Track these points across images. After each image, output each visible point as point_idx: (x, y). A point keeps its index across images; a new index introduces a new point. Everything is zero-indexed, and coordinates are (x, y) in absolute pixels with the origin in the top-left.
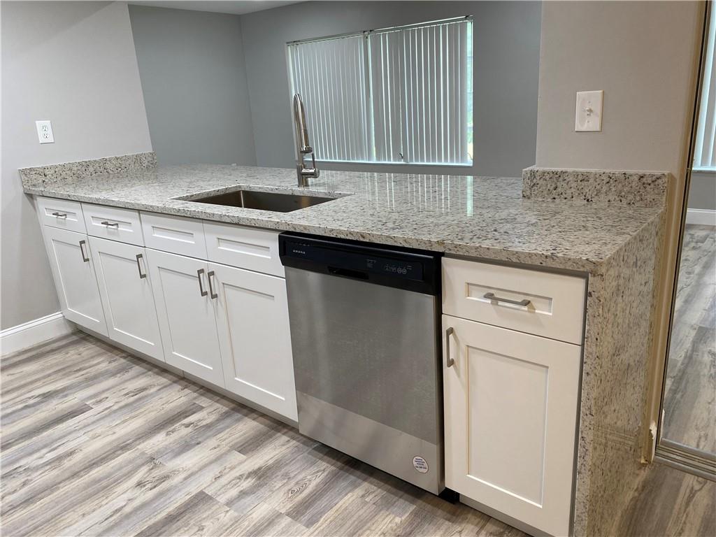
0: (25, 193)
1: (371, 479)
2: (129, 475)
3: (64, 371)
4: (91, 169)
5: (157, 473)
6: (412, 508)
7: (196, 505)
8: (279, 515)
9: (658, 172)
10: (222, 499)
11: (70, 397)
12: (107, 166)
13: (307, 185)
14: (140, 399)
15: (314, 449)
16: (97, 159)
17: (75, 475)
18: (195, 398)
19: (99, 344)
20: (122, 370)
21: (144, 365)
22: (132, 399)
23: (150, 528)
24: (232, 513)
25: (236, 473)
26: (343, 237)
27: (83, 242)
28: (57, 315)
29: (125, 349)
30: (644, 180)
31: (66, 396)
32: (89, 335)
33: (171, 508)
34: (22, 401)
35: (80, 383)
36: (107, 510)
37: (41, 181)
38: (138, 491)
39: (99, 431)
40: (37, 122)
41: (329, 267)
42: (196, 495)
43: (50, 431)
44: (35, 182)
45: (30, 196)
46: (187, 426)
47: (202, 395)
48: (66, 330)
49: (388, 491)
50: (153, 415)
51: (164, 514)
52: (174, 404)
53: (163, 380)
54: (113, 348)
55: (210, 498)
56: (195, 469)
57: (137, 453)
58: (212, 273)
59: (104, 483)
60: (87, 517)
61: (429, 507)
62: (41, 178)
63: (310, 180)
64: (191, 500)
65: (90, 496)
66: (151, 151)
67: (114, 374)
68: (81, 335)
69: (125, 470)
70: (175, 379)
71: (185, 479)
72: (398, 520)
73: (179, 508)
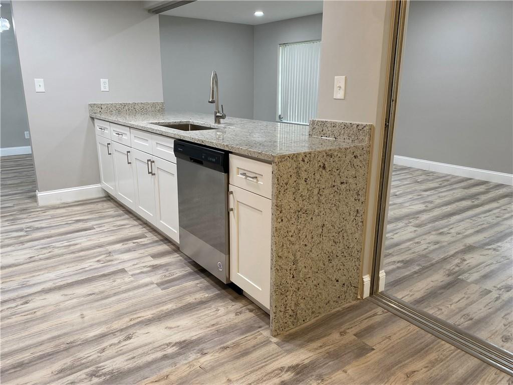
0: (91, 117)
1: (207, 278)
2: (95, 257)
3: (91, 212)
4: (127, 108)
5: (108, 258)
6: (218, 292)
7: (118, 273)
8: (152, 283)
9: (364, 123)
10: (130, 273)
11: (88, 223)
12: (136, 107)
13: (219, 123)
14: (120, 229)
15: (189, 262)
16: (131, 103)
17: (73, 253)
18: (145, 233)
19: (115, 203)
20: (119, 216)
21: (131, 215)
22: (116, 228)
23: (92, 277)
24: (132, 279)
25: (144, 265)
26: (196, 142)
27: (109, 144)
28: (99, 186)
29: (125, 207)
30: (359, 127)
31: (86, 222)
32: (112, 199)
33: (106, 271)
34: (66, 221)
35: (96, 218)
36: (79, 267)
37: (99, 111)
38: (95, 263)
39: (92, 238)
40: (101, 80)
41: (190, 158)
42: (120, 269)
43: (72, 235)
44: (95, 111)
45: (93, 119)
46: (134, 243)
47: (150, 232)
48: (102, 195)
49: (211, 284)
50: (121, 236)
51: (101, 273)
52: (135, 233)
53: (136, 223)
54: (120, 205)
55: (126, 272)
56: (126, 260)
57: (105, 249)
58: (153, 162)
59: (83, 258)
60: (69, 268)
61: (226, 293)
62: (99, 110)
63: (222, 121)
64: (116, 271)
65: (75, 261)
66: (162, 102)
67: (113, 217)
68: (109, 198)
69: (95, 255)
70: (141, 223)
71: (120, 263)
72: (207, 295)
73: (109, 272)
